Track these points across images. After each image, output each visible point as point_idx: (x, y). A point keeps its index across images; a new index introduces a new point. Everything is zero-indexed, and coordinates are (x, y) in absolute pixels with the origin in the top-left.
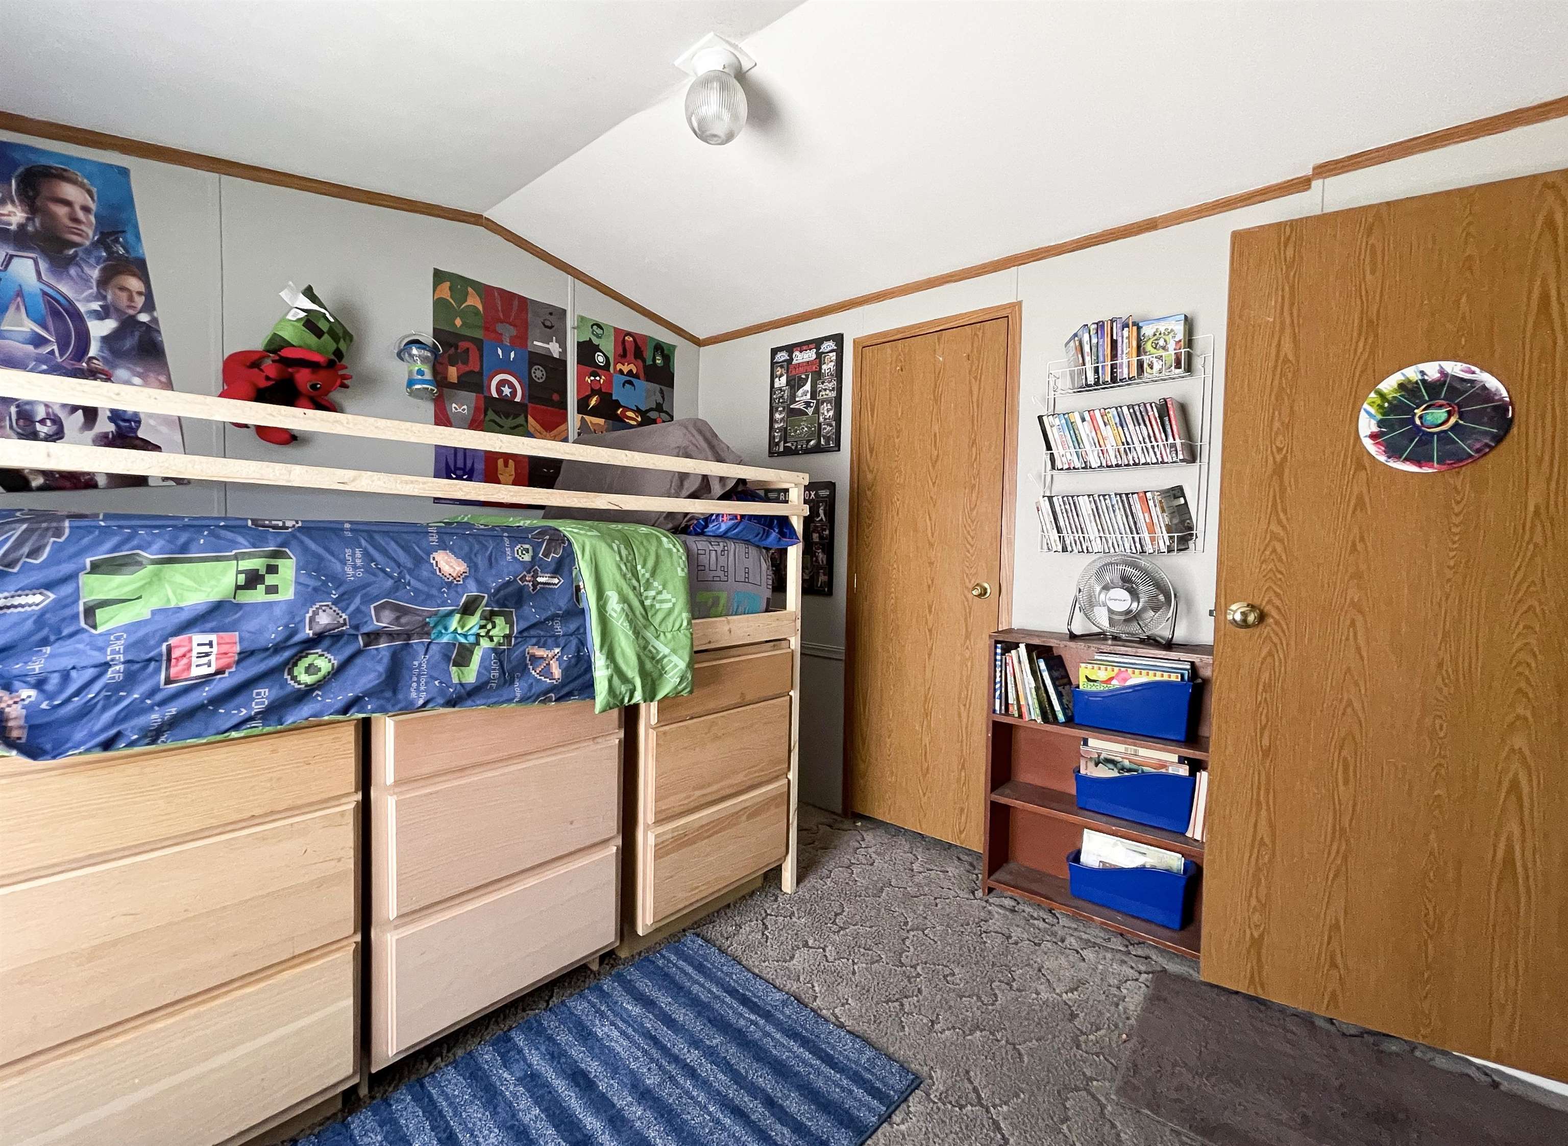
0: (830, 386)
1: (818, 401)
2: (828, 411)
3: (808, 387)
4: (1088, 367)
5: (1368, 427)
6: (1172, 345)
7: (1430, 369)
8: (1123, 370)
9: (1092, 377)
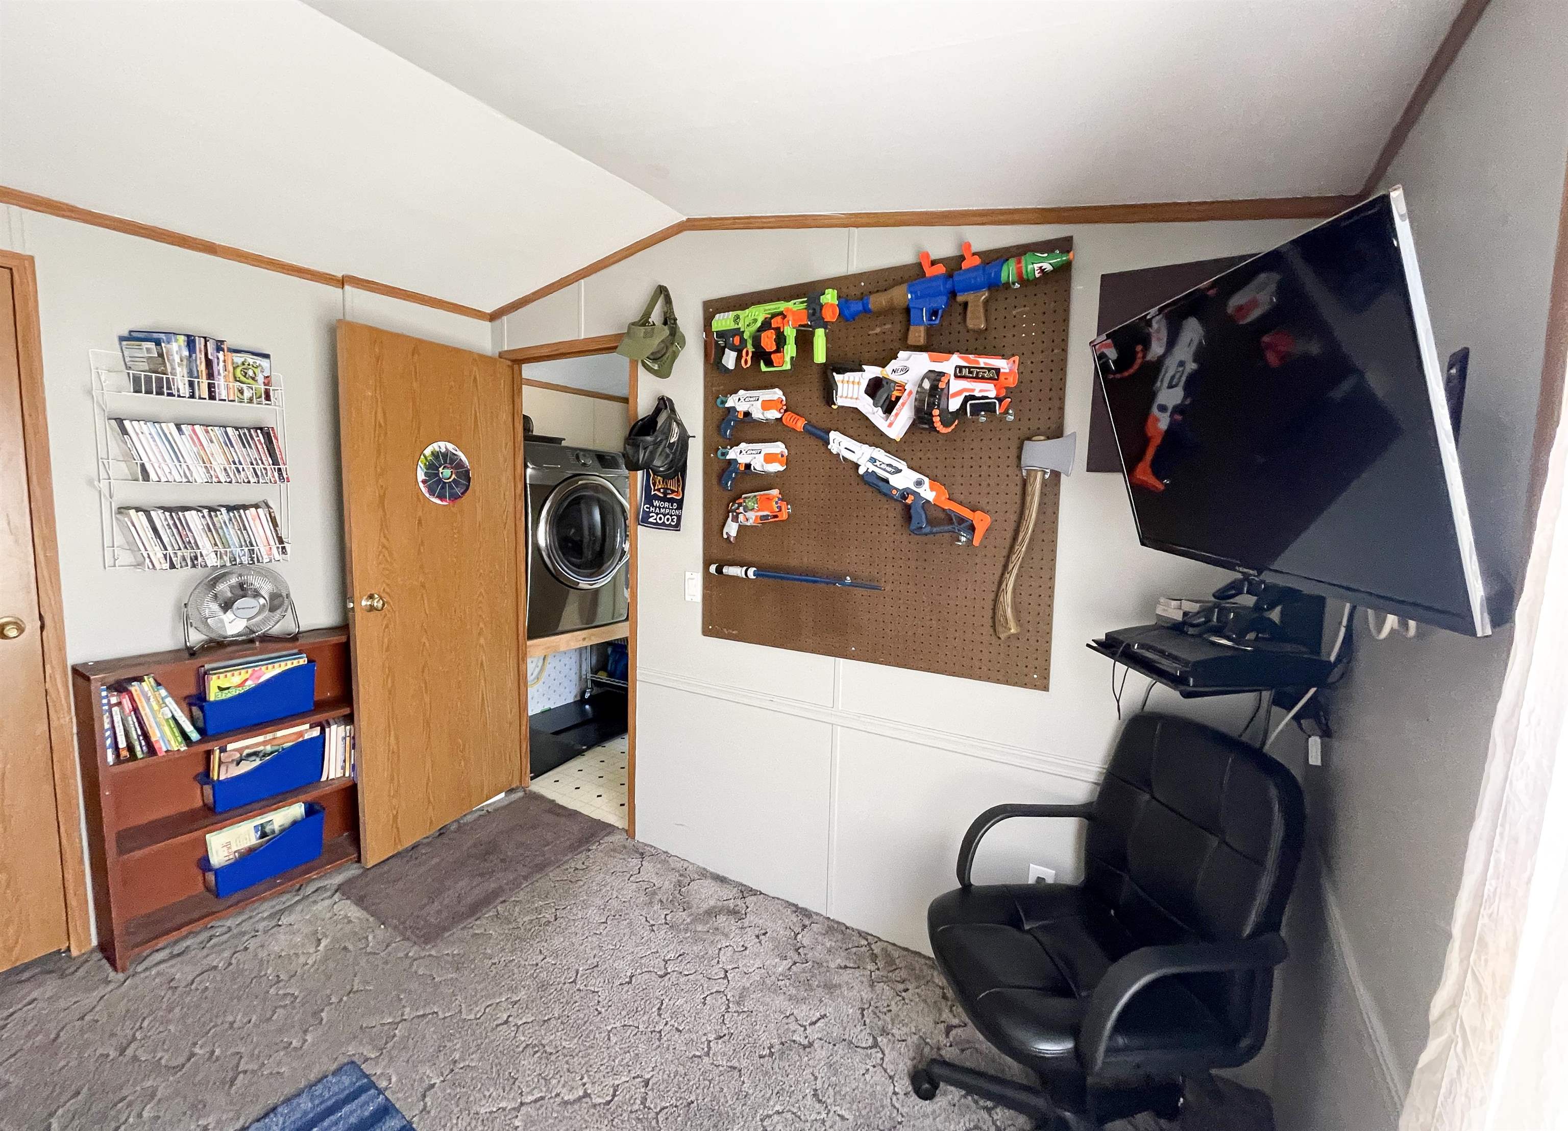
4: (178, 378)
5: (421, 476)
6: (260, 378)
7: (442, 446)
8: (221, 392)
9: (185, 390)
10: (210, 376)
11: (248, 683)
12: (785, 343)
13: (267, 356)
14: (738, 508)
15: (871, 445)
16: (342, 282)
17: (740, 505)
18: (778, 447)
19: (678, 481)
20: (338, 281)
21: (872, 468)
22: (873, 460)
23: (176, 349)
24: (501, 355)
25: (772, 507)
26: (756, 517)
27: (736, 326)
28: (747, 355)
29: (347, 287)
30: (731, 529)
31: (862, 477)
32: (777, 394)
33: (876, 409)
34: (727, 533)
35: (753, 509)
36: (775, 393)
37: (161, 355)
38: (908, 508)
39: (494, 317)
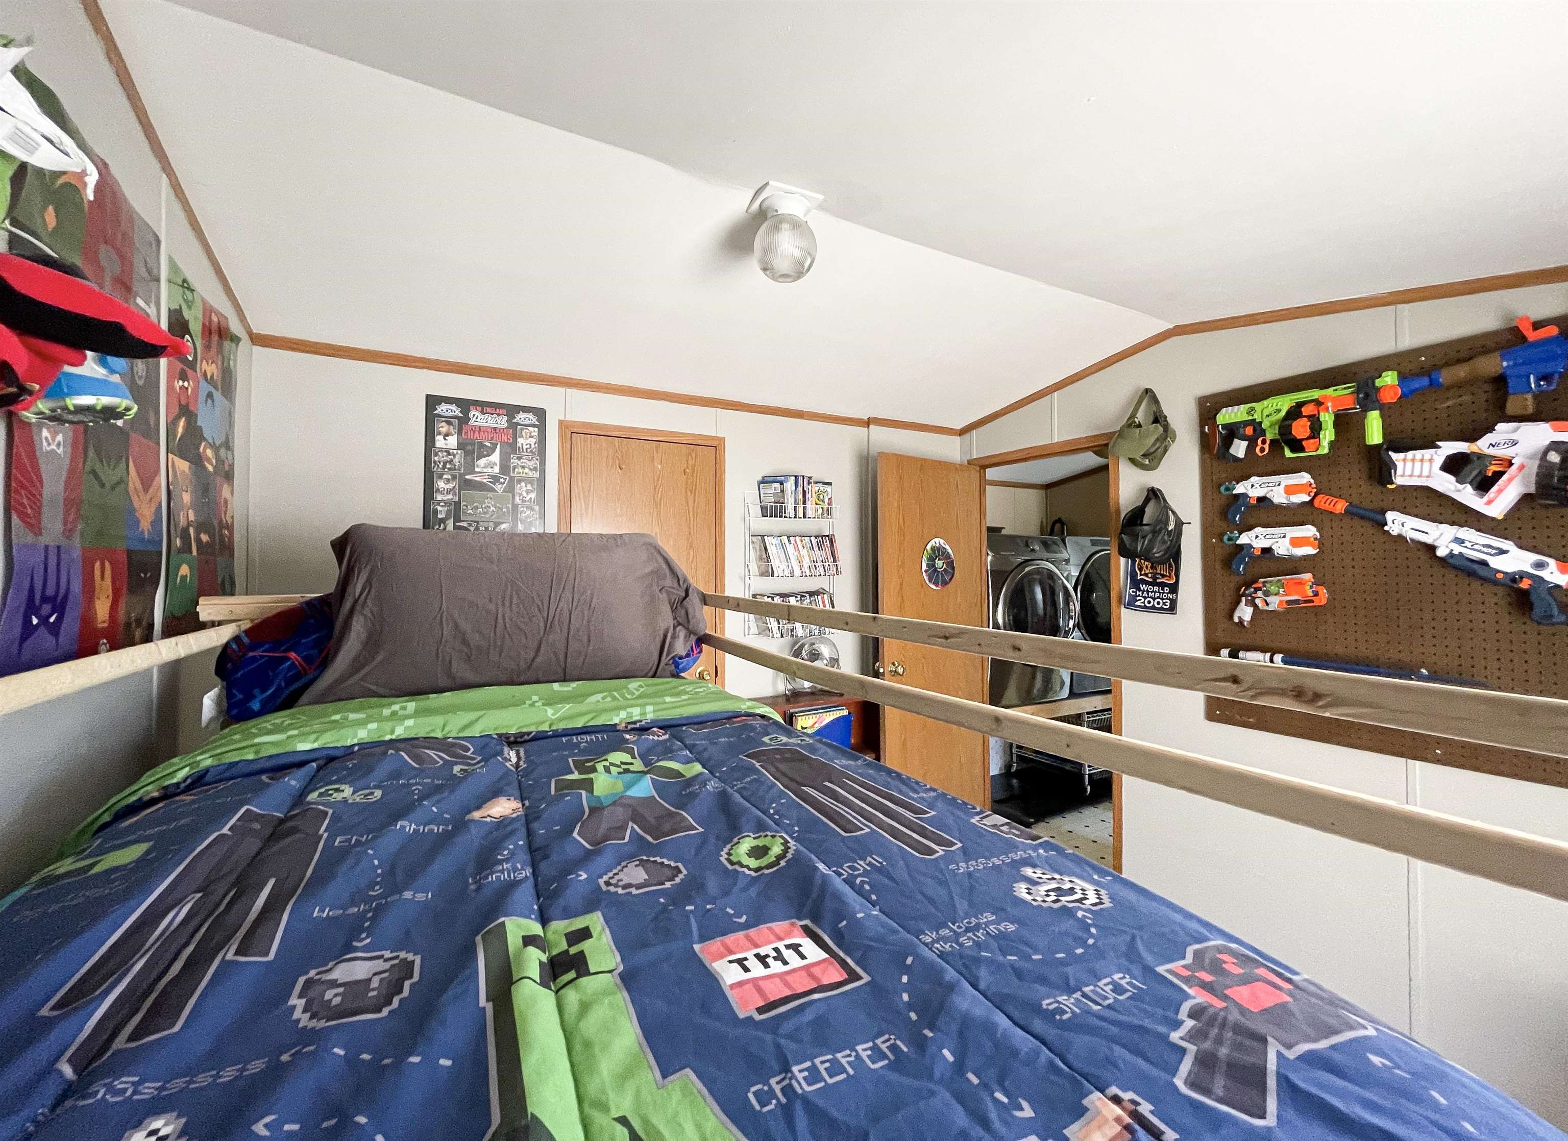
0: (531, 464)
1: (512, 479)
2: (528, 492)
3: (495, 457)
4: (789, 506)
5: (924, 567)
6: (826, 500)
7: (937, 541)
8: (810, 513)
9: (792, 514)
10: (804, 503)
11: (816, 725)
12: (1321, 429)
13: (830, 484)
14: (1255, 592)
15: (1453, 524)
16: (868, 423)
17: (1257, 590)
18: (1310, 530)
19: (1170, 566)
20: (865, 422)
21: (1457, 549)
22: (1460, 541)
23: (790, 485)
24: (970, 462)
25: (1305, 591)
26: (1281, 602)
27: (1250, 418)
28: (1264, 442)
29: (871, 426)
30: (1245, 613)
31: (1442, 560)
32: (1305, 478)
33: (1460, 487)
34: (1240, 618)
35: (1277, 594)
36: (1304, 477)
37: (782, 491)
38: (1525, 594)
39: (963, 432)
